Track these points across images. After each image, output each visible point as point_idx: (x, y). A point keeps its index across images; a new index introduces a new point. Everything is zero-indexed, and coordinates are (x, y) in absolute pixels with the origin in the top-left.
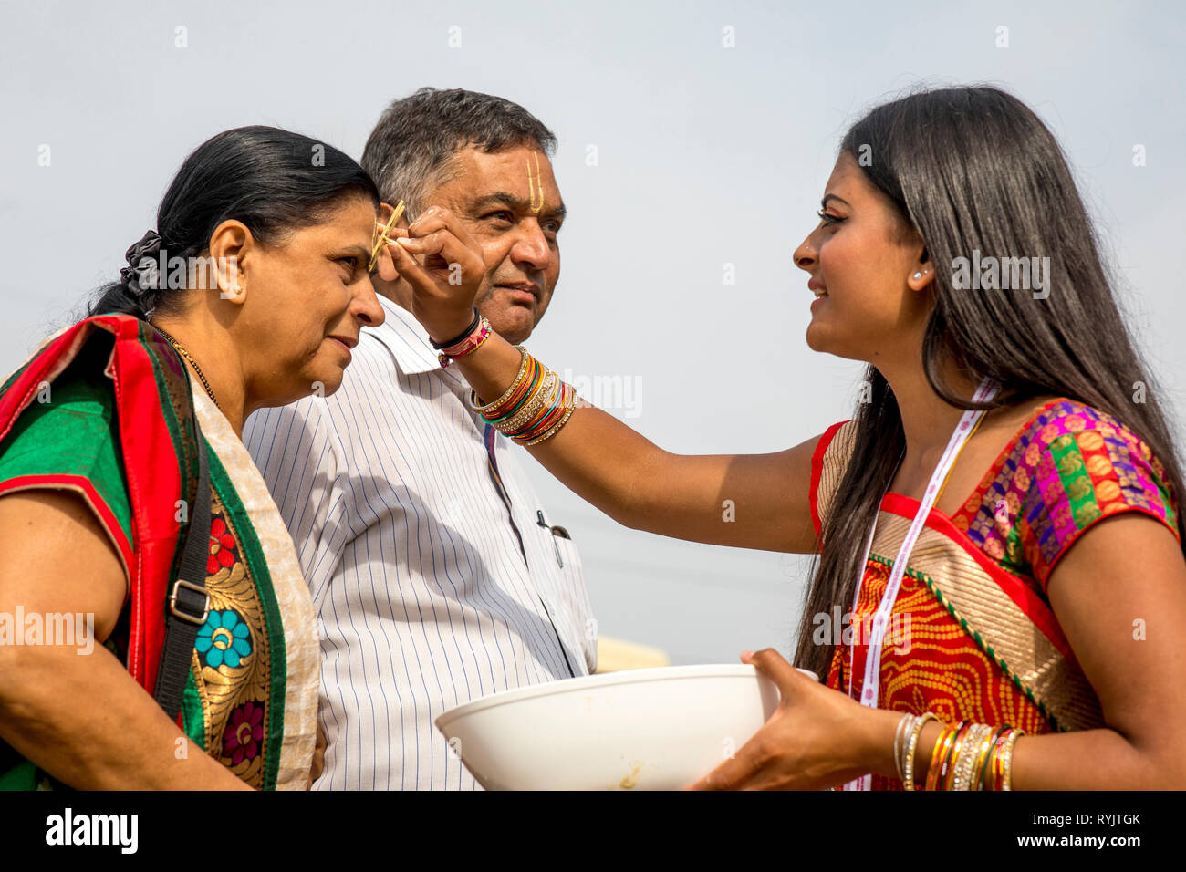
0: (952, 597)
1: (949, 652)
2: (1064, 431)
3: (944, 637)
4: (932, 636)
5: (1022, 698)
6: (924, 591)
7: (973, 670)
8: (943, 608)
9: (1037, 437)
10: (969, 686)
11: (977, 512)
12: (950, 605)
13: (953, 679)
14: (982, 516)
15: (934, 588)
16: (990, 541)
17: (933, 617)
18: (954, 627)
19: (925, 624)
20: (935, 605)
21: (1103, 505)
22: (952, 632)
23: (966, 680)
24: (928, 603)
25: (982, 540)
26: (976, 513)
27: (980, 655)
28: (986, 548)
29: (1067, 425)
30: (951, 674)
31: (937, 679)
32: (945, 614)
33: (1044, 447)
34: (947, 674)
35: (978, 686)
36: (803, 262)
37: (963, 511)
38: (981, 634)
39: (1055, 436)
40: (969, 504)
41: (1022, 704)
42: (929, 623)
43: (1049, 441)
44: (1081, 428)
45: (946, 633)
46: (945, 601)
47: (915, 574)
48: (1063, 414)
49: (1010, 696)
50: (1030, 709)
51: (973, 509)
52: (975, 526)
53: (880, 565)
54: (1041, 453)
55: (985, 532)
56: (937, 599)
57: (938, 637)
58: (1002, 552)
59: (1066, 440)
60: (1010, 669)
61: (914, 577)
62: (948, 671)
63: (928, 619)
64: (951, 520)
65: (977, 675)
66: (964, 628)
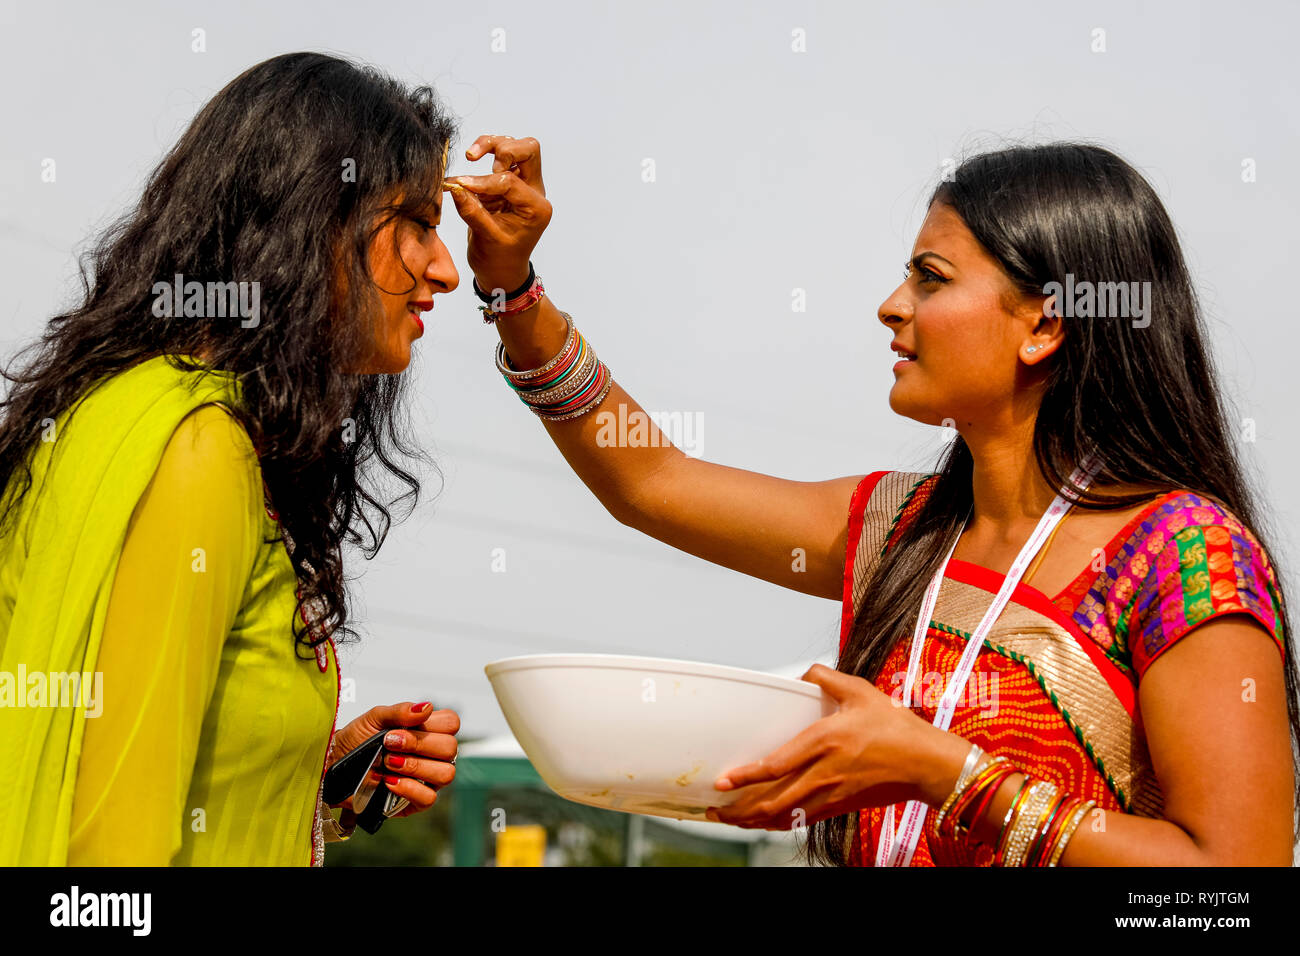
0: (1056, 687)
1: (1045, 743)
2: (1191, 522)
3: (1042, 726)
4: (1029, 724)
5: (1112, 799)
6: (1024, 674)
7: (1068, 766)
8: (1045, 694)
9: (1163, 526)
10: (1061, 781)
12: (1052, 695)
13: (1045, 772)
14: (1090, 600)
15: (1037, 674)
16: (1098, 626)
17: (1032, 704)
18: (1054, 717)
19: (1022, 710)
20: (1037, 691)
21: (1216, 603)
22: (1052, 722)
23: (1059, 775)
24: (1027, 687)
25: (1091, 625)
26: (1084, 596)
27: (1078, 750)
28: (1094, 634)
29: (1196, 517)
30: (1045, 767)
31: (1029, 770)
32: (1046, 701)
33: (1170, 537)
34: (1040, 766)
35: (1072, 784)
37: (1067, 592)
38: (1082, 729)
39: (1182, 526)
40: (1076, 586)
42: (1026, 710)
43: (1175, 530)
44: (1209, 522)
45: (1045, 722)
46: (1048, 689)
47: (1008, 654)
48: (1191, 505)
51: (1081, 592)
52: (1081, 610)
54: (1166, 542)
55: (1094, 618)
56: (1040, 684)
57: (1035, 725)
58: (1110, 639)
59: (1193, 532)
60: (1105, 767)
61: (1007, 657)
62: (1042, 763)
63: (1027, 705)
64: (1053, 600)
65: (1072, 771)
66: (1066, 718)
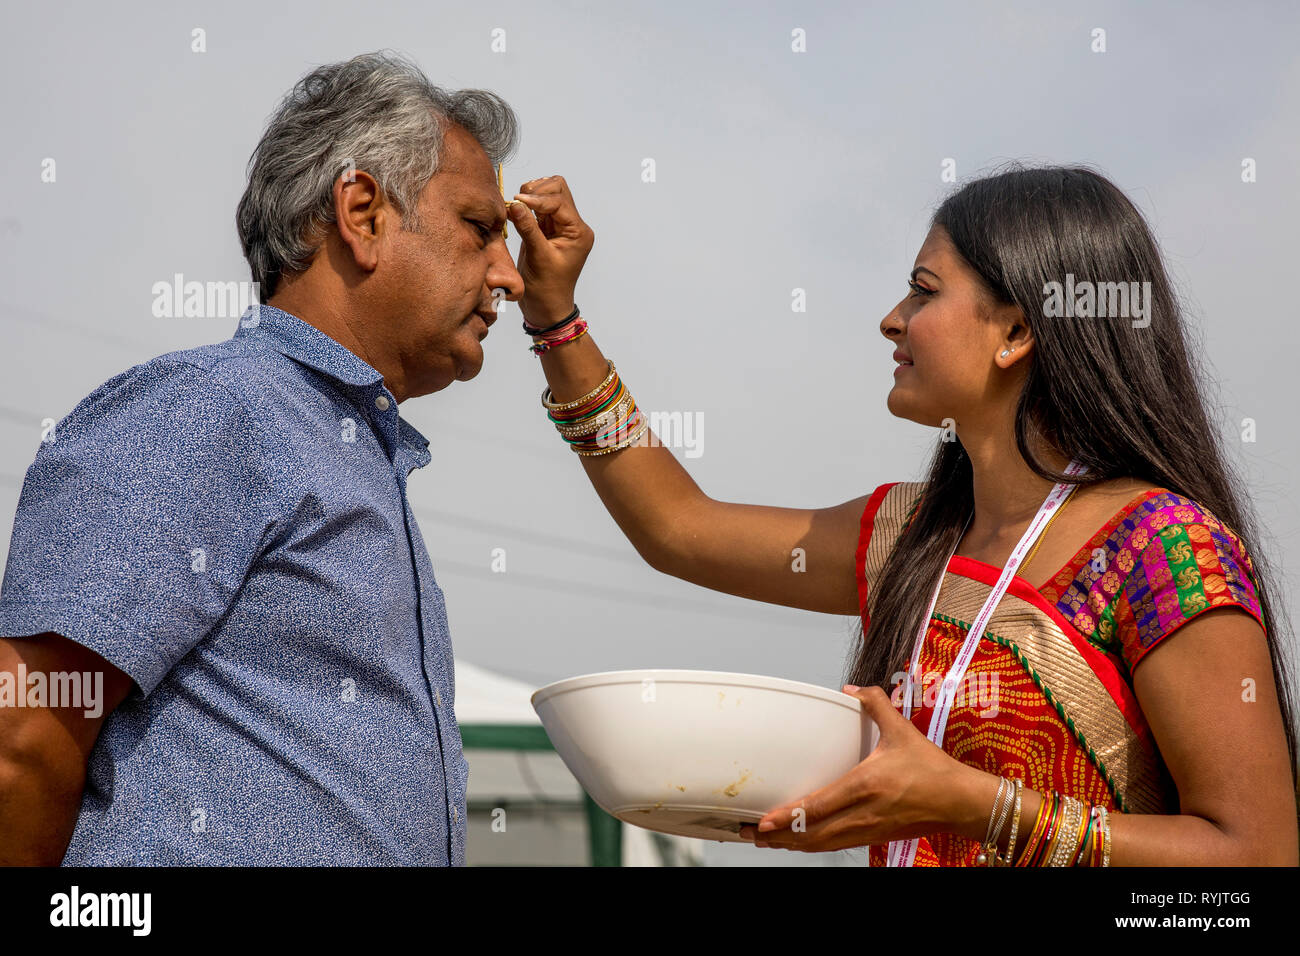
0: (1038, 667)
1: (1028, 718)
2: (1174, 521)
3: (1025, 703)
4: (1012, 701)
5: (1095, 772)
6: (1008, 656)
7: (1050, 739)
8: (1028, 675)
9: (1145, 523)
10: (1043, 754)
11: (1069, 586)
12: (1035, 675)
13: (1028, 745)
14: (1073, 591)
15: (1020, 656)
16: (1081, 616)
17: (1015, 683)
18: (1037, 696)
19: (1006, 688)
20: (1021, 672)
21: (1210, 597)
22: (1035, 700)
23: (1041, 748)
24: (1012, 668)
25: (1073, 614)
26: (1067, 587)
27: (1060, 725)
28: (1076, 622)
29: (1178, 515)
30: (1027, 740)
31: (1012, 743)
32: (1030, 681)
33: (1153, 532)
34: (1022, 739)
35: (1053, 756)
36: (889, 331)
37: (1052, 583)
38: (1063, 705)
39: (1165, 524)
40: (1060, 577)
41: (1094, 778)
42: (1011, 688)
43: (1160, 527)
44: (1191, 520)
45: (1028, 700)
46: (1031, 669)
47: (996, 639)
48: (1171, 504)
49: (1083, 769)
50: (1100, 784)
51: (1064, 583)
52: (1066, 599)
53: (949, 625)
54: (1150, 539)
55: (1076, 607)
56: (1023, 665)
57: (1019, 702)
59: (1176, 530)
60: (1088, 741)
61: (995, 642)
62: (1025, 736)
63: (1011, 684)
64: (1039, 590)
65: (1053, 745)
66: (1047, 697)
